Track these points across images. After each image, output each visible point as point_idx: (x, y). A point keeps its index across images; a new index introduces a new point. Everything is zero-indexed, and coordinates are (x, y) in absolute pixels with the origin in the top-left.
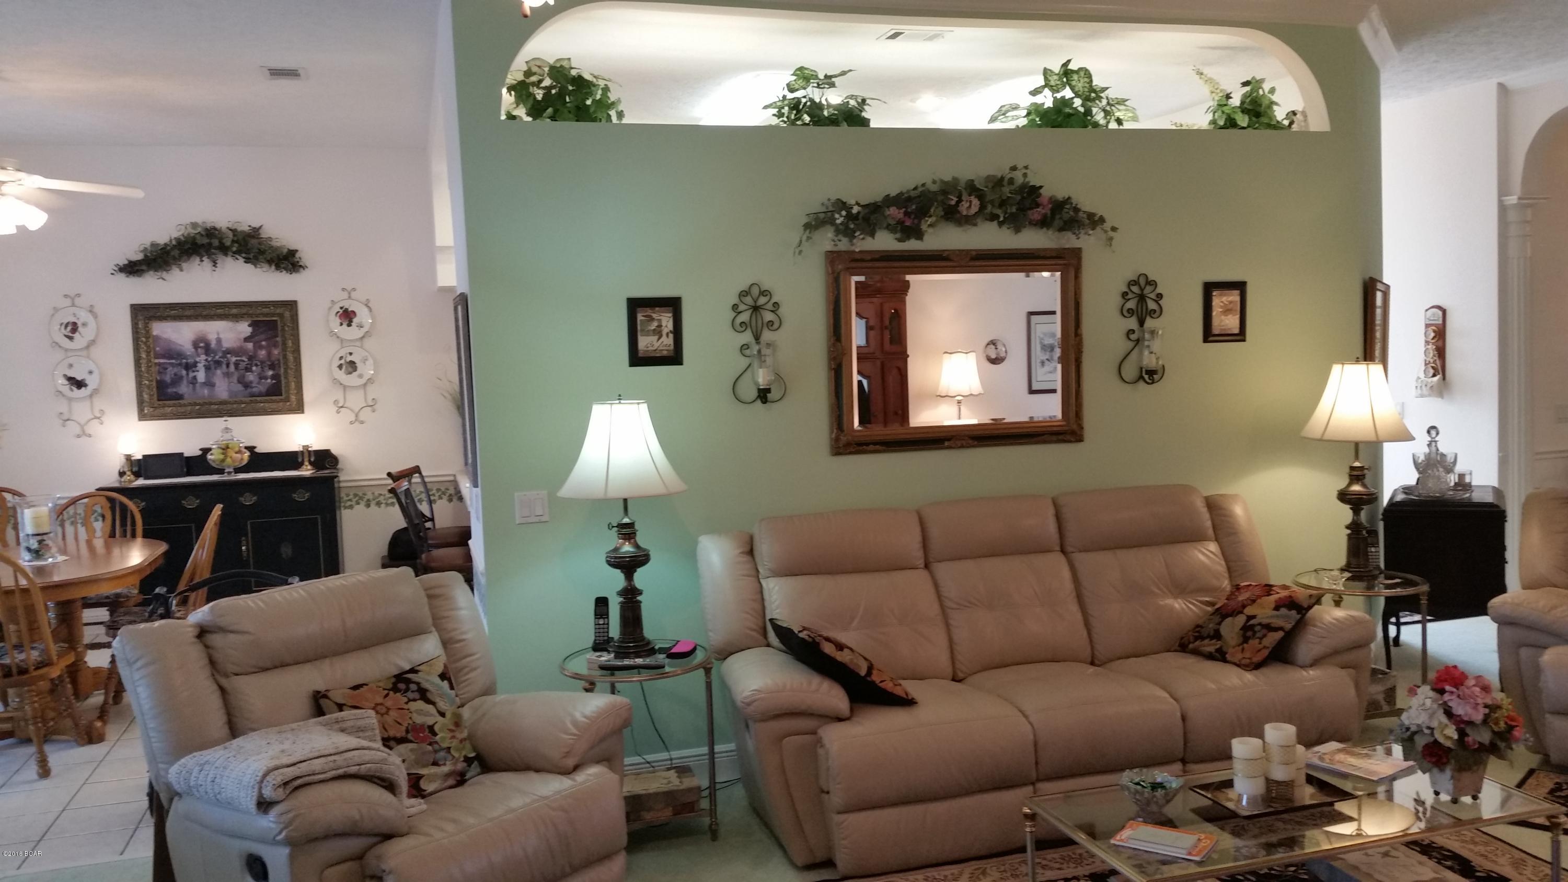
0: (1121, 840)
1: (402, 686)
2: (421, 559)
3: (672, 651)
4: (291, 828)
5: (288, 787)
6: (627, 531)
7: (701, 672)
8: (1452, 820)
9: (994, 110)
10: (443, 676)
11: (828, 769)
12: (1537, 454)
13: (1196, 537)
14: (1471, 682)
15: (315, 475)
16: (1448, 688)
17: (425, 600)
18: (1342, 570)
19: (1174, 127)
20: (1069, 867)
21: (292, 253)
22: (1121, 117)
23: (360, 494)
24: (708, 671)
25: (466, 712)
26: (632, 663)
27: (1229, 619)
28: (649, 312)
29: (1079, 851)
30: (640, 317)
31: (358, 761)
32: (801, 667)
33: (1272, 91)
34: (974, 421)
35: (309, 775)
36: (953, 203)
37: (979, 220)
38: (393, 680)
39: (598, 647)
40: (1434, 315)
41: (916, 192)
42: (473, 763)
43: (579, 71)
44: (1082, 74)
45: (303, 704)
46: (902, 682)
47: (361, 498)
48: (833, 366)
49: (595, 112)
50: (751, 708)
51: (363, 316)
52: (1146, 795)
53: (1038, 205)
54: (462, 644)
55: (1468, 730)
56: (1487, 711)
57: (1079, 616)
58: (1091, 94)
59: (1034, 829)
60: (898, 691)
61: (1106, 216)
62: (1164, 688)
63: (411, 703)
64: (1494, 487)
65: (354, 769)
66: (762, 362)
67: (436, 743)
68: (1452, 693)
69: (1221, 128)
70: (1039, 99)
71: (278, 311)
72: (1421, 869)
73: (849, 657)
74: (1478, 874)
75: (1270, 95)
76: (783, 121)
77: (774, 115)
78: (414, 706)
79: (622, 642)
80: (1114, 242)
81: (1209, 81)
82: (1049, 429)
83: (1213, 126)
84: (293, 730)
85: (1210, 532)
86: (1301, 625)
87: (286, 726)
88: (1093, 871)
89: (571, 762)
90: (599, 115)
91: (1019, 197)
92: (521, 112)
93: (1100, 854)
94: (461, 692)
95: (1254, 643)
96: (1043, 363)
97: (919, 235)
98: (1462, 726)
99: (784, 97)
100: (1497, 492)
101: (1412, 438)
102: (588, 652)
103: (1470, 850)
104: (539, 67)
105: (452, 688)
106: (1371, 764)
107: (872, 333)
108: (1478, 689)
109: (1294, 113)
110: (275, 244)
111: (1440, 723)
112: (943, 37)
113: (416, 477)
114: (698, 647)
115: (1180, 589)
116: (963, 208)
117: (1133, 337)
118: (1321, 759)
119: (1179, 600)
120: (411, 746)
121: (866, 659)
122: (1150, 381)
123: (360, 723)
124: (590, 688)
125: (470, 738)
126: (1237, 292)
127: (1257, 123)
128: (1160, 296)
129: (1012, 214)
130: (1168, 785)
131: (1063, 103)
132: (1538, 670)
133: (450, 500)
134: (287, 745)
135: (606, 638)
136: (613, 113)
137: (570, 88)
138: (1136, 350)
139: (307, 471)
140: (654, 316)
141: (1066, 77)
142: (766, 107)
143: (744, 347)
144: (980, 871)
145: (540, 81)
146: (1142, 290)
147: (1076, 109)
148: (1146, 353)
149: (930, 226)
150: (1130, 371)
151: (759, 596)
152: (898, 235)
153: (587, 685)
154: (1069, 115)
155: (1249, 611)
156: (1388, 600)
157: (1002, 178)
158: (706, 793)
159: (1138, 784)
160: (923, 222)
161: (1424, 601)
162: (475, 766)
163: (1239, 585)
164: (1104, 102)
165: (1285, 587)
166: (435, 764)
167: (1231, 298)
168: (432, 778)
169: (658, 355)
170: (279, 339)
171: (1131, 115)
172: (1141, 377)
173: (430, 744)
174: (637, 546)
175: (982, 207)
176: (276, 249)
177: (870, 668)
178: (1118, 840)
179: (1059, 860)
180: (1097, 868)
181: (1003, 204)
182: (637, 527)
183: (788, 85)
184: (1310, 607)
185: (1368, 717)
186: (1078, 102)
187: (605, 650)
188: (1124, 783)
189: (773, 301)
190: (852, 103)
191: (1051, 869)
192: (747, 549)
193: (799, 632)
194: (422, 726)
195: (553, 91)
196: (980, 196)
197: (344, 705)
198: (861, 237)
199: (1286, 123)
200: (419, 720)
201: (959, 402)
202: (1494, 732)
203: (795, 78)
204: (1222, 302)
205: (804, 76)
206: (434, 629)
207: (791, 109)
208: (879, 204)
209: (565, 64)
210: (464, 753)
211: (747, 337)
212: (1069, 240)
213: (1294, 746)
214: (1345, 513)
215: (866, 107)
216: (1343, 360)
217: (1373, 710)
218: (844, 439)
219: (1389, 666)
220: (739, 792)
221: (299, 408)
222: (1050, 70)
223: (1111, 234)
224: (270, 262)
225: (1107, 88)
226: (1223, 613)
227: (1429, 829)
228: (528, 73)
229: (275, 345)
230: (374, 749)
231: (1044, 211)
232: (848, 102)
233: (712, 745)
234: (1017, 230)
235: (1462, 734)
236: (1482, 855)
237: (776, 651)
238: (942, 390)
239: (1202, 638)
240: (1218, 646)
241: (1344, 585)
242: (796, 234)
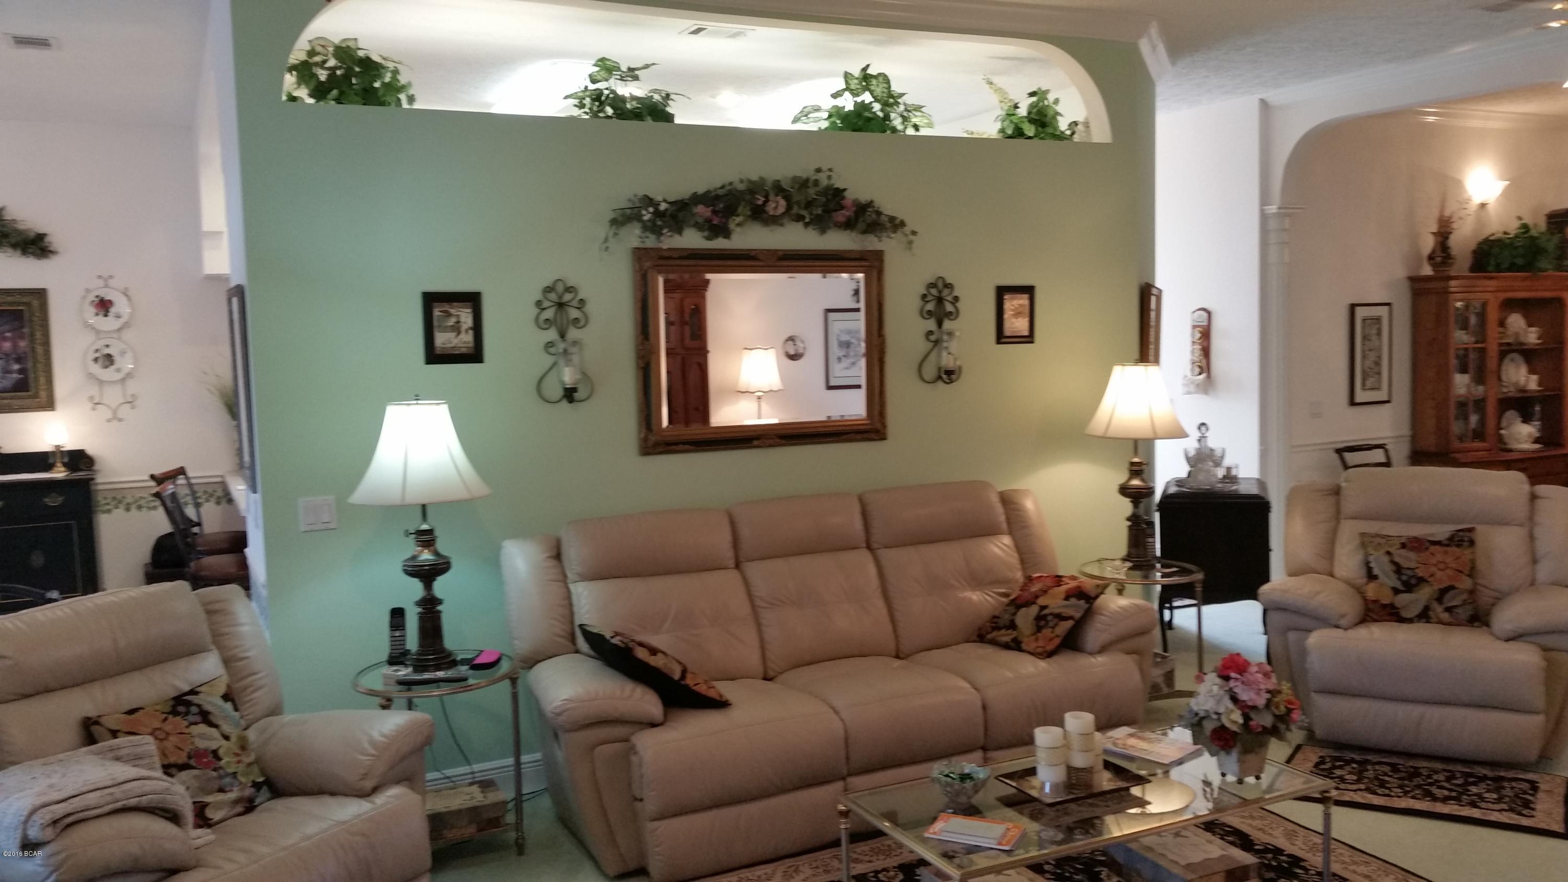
0: (935, 833)
1: (181, 709)
2: (189, 567)
3: (476, 662)
4: (62, 870)
5: (58, 825)
6: (426, 539)
7: (507, 682)
8: (1240, 801)
9: (796, 111)
10: (226, 697)
11: (642, 776)
12: (1293, 447)
13: (991, 531)
14: (1254, 669)
15: (69, 478)
16: (1233, 675)
17: (203, 616)
18: (1124, 560)
19: (966, 135)
20: (878, 859)
21: (41, 237)
22: (917, 123)
23: (119, 497)
24: (514, 681)
25: (251, 734)
26: (432, 677)
27: (1024, 610)
28: (446, 307)
29: (887, 842)
30: (437, 313)
31: (139, 792)
32: (610, 672)
33: (1057, 101)
34: (775, 421)
35: (82, 811)
36: (760, 202)
37: (785, 221)
38: (172, 703)
39: (394, 660)
40: (1200, 316)
41: (722, 190)
42: (261, 788)
43: (366, 52)
44: (881, 79)
45: (73, 733)
46: (715, 683)
47: (120, 502)
48: (642, 366)
49: (384, 95)
50: (562, 718)
51: (121, 306)
52: (956, 787)
53: (842, 208)
54: (244, 662)
55: (1253, 715)
56: (1268, 696)
57: (884, 611)
58: (890, 100)
59: (848, 826)
60: (712, 694)
61: (907, 221)
62: (965, 679)
63: (193, 727)
64: (1258, 479)
65: (133, 802)
66: (569, 362)
67: (221, 768)
68: (1236, 679)
69: (1010, 137)
70: (839, 102)
71: (25, 300)
72: (1210, 847)
73: (662, 662)
74: (1257, 847)
75: (1054, 106)
76: (585, 113)
77: (575, 106)
78: (196, 730)
79: (420, 654)
80: (914, 246)
81: (999, 90)
82: (855, 428)
83: (1001, 134)
84: (61, 761)
85: (1004, 526)
86: (1089, 613)
87: (52, 757)
88: (902, 862)
89: (369, 784)
90: (388, 99)
91: (824, 199)
92: (303, 93)
93: (908, 844)
94: (246, 713)
95: (1047, 632)
96: (839, 359)
97: (727, 234)
98: (1247, 710)
99: (586, 87)
100: (1261, 483)
101: (1186, 435)
102: (382, 666)
103: (1250, 825)
104: (323, 46)
105: (236, 709)
106: (1161, 748)
107: (673, 328)
108: (1260, 676)
109: (1075, 123)
110: (21, 227)
111: (1227, 708)
112: (745, 35)
113: (181, 479)
114: (504, 657)
115: (977, 581)
116: (770, 208)
117: (933, 338)
118: (1115, 744)
119: (978, 593)
120: (195, 772)
121: (680, 663)
122: (948, 381)
123: (139, 750)
124: (387, 704)
125: (257, 761)
126: (1026, 296)
127: (1043, 133)
128: (956, 299)
129: (817, 215)
130: (974, 776)
131: (862, 108)
132: (1303, 652)
133: (218, 503)
134: (55, 780)
135: (401, 651)
136: (402, 97)
137: (357, 69)
138: (935, 351)
139: (59, 473)
140: (453, 311)
141: (865, 81)
142: (566, 97)
143: (549, 345)
144: (793, 868)
145: (325, 62)
146: (940, 292)
147: (875, 113)
148: (944, 354)
149: (739, 225)
150: (930, 371)
151: (566, 602)
152: (706, 234)
153: (384, 702)
154: (869, 120)
155: (1042, 601)
156: (1164, 587)
157: (807, 180)
158: (510, 806)
159: (947, 776)
160: (730, 220)
161: (1199, 589)
162: (265, 793)
163: (1030, 576)
164: (902, 108)
165: (1073, 578)
166: (221, 790)
167: (1021, 302)
168: (219, 806)
169: (457, 352)
170: (26, 330)
171: (926, 121)
172: (940, 378)
173: (215, 770)
174: (437, 553)
175: (789, 208)
176: (20, 232)
177: (684, 672)
178: (931, 833)
179: (868, 853)
180: (906, 858)
181: (809, 204)
182: (437, 533)
183: (590, 76)
184: (1097, 597)
185: (1151, 699)
186: (877, 107)
187: (401, 663)
188: (935, 776)
189: (580, 297)
190: (657, 97)
191: (861, 862)
192: (554, 553)
193: (612, 637)
194: (206, 750)
195: (339, 72)
196: (787, 198)
197: (118, 731)
198: (669, 234)
199: (1068, 132)
200: (202, 744)
201: (759, 398)
202: (1276, 716)
203: (597, 69)
204: (1013, 305)
205: (607, 67)
206: (213, 647)
207: (594, 100)
208: (687, 201)
209: (351, 44)
210: (252, 778)
211: (552, 334)
212: (871, 243)
213: (1092, 733)
214: (1126, 506)
215: (670, 102)
216: (1123, 362)
217: (1155, 692)
218: (653, 439)
219: (1165, 650)
220: (546, 802)
221: (49, 405)
222: (850, 74)
223: (912, 237)
224: (14, 246)
225: (904, 94)
226: (1017, 604)
227: (1217, 809)
228: (312, 53)
229: (22, 337)
230: (156, 779)
231: (848, 214)
232: (652, 96)
233: (517, 754)
234: (823, 231)
235: (1247, 718)
236: (1260, 829)
237: (587, 658)
238: (743, 385)
239: (999, 629)
240: (1013, 636)
241: (1127, 575)
242: (602, 230)
